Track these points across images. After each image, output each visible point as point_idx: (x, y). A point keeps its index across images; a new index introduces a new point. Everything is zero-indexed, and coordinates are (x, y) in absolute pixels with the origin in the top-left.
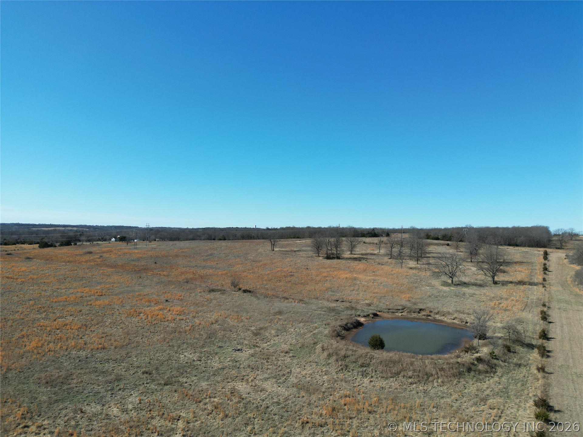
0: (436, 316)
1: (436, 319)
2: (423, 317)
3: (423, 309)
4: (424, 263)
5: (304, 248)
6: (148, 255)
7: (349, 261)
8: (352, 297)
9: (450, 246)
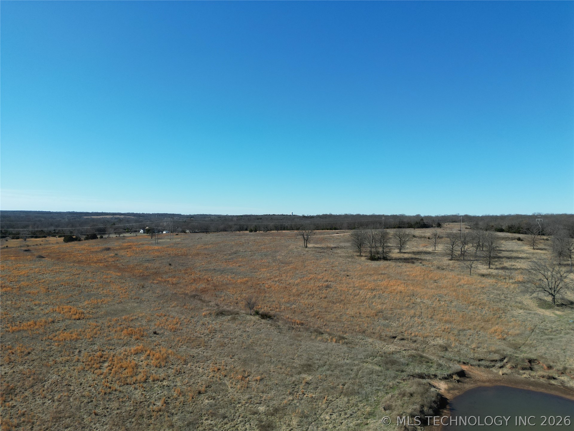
0: (563, 379)
3: (534, 360)
4: (498, 267)
5: (342, 244)
6: (166, 252)
7: (400, 264)
8: (415, 329)
9: (522, 240)
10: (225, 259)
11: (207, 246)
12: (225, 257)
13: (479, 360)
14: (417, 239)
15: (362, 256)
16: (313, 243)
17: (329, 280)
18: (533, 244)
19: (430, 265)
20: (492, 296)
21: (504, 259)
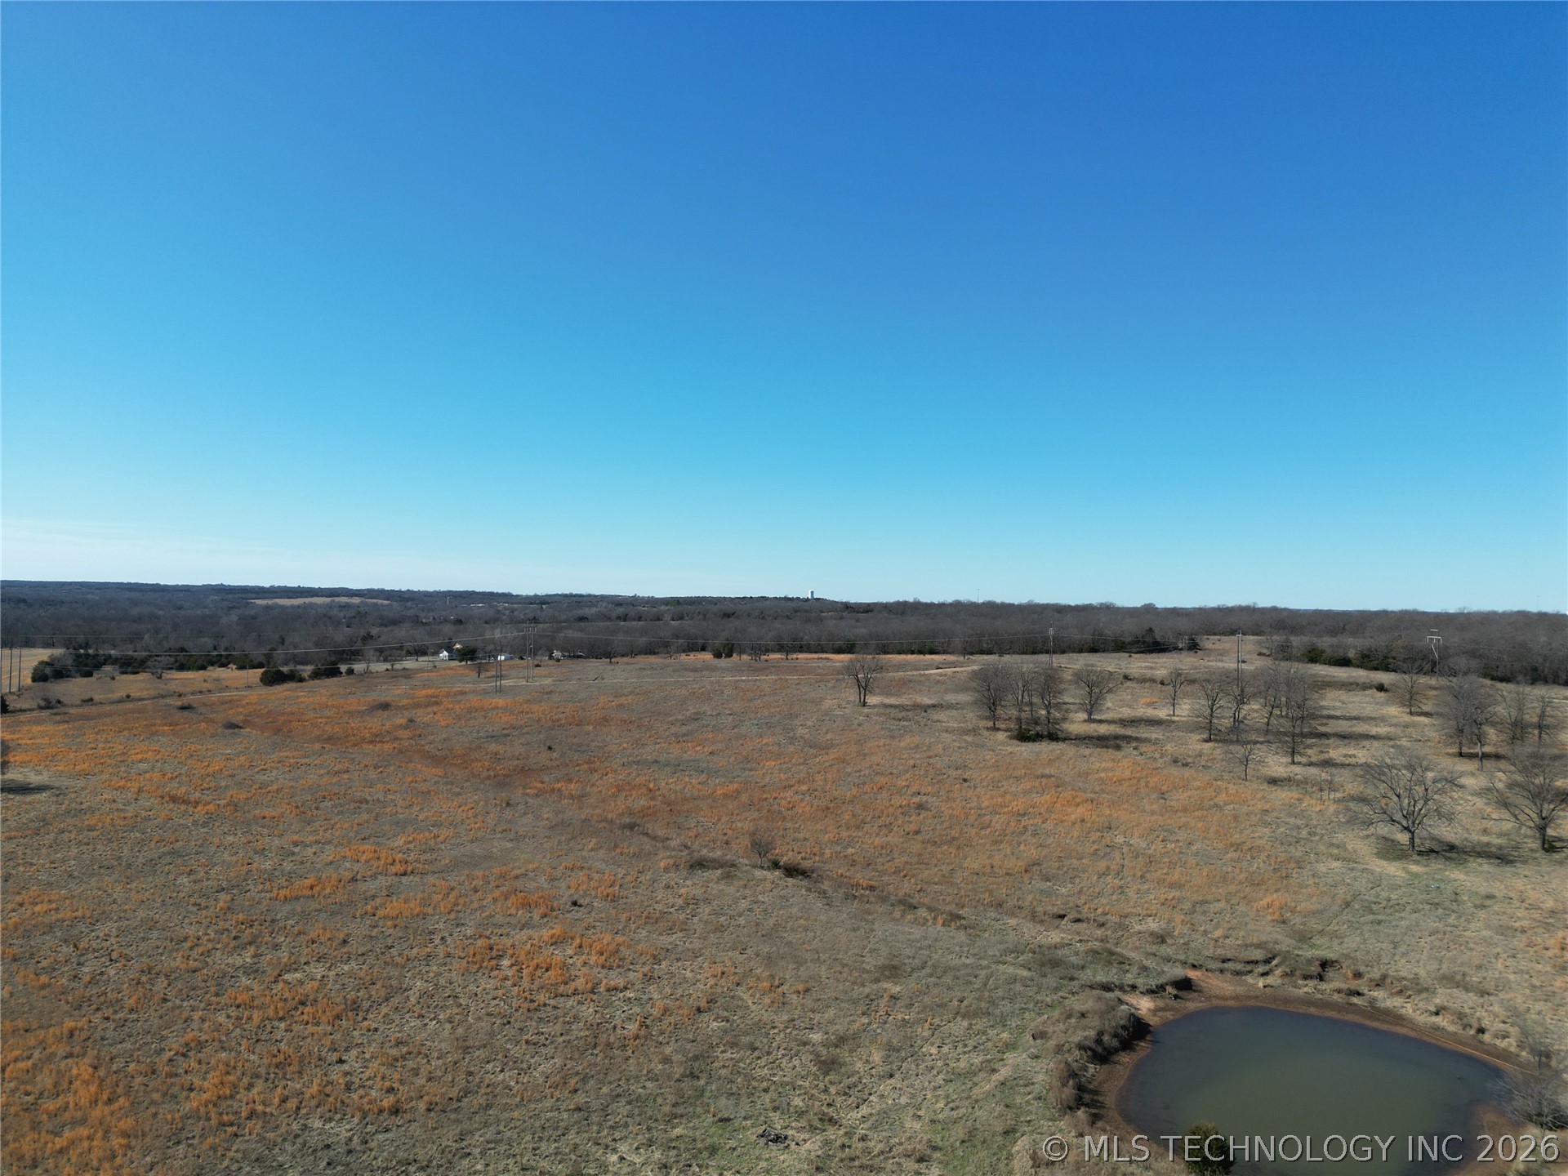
0: (1376, 994)
1: (1378, 1009)
2: (1336, 997)
3: (1333, 962)
4: (1313, 759)
5: (951, 698)
6: (529, 715)
7: (1087, 752)
8: (1104, 900)
9: (1386, 690)
10: (675, 735)
11: (622, 700)
12: (674, 729)
13: (1224, 961)
14: (1134, 685)
15: (998, 729)
16: (880, 694)
17: (923, 791)
18: (1410, 700)
19: (1157, 755)
20: (1282, 830)
21: (1331, 741)
